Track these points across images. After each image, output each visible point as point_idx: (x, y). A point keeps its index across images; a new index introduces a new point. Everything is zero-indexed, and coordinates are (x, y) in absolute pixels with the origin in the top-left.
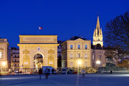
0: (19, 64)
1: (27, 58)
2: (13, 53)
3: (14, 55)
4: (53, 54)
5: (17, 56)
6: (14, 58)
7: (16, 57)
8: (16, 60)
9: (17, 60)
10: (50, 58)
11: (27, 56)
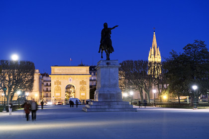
0: (50, 94)
1: (58, 89)
2: (44, 81)
3: (45, 83)
4: (85, 85)
5: (49, 84)
6: (45, 86)
7: (47, 85)
8: (47, 89)
9: (49, 89)
10: (82, 89)
11: (58, 87)
